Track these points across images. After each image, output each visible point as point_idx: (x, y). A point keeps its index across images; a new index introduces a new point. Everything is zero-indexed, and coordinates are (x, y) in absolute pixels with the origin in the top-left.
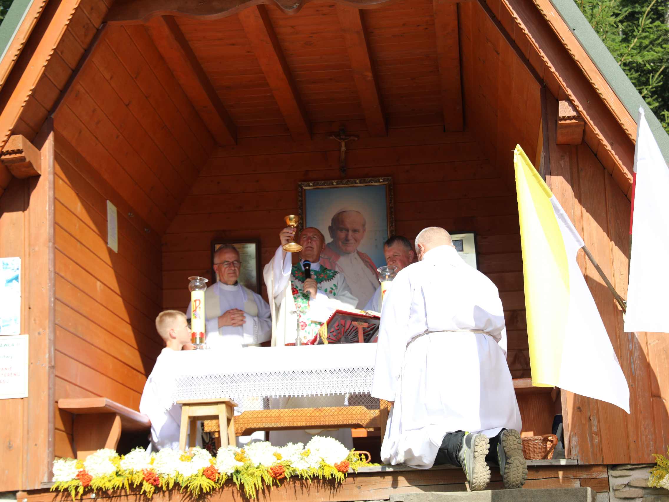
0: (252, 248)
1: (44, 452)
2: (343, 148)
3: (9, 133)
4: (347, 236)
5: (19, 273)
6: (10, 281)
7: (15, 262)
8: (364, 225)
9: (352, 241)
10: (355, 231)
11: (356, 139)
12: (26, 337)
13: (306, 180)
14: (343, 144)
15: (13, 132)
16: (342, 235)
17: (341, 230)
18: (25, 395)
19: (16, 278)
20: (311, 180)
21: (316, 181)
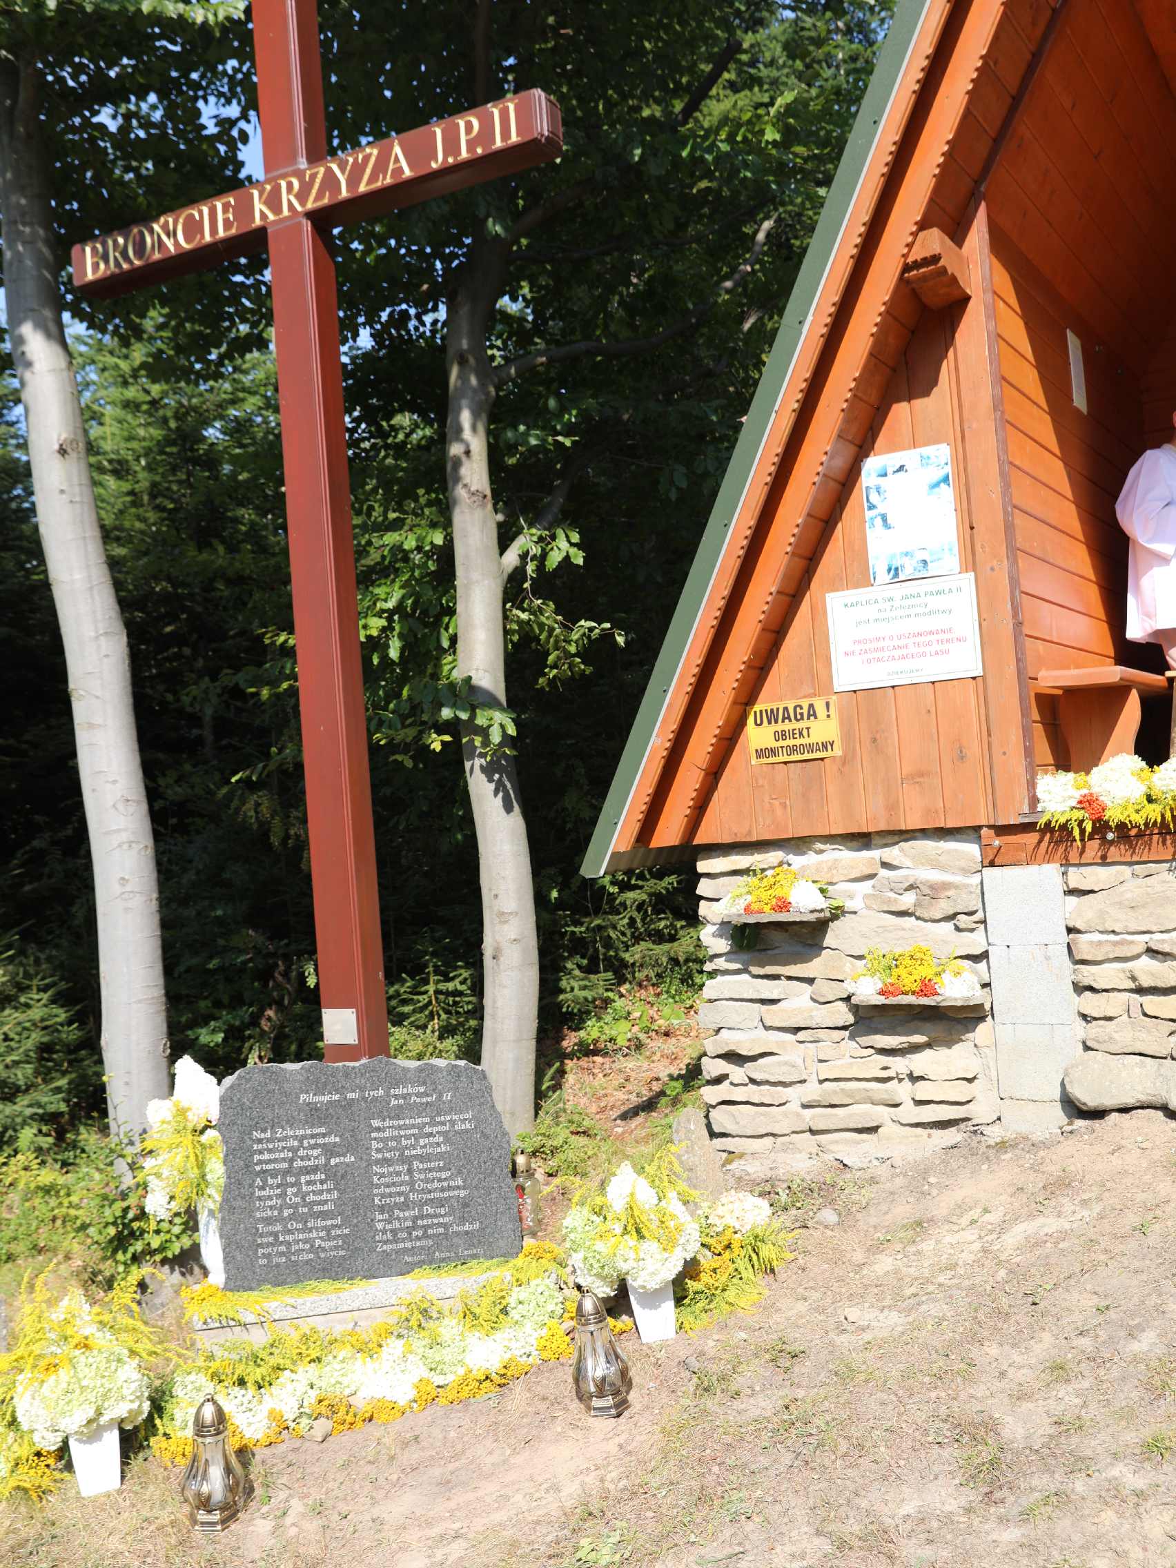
1: (1018, 765)
3: (914, 228)
5: (948, 469)
6: (937, 485)
7: (941, 453)
12: (971, 575)
15: (923, 225)
18: (979, 672)
19: (946, 479)
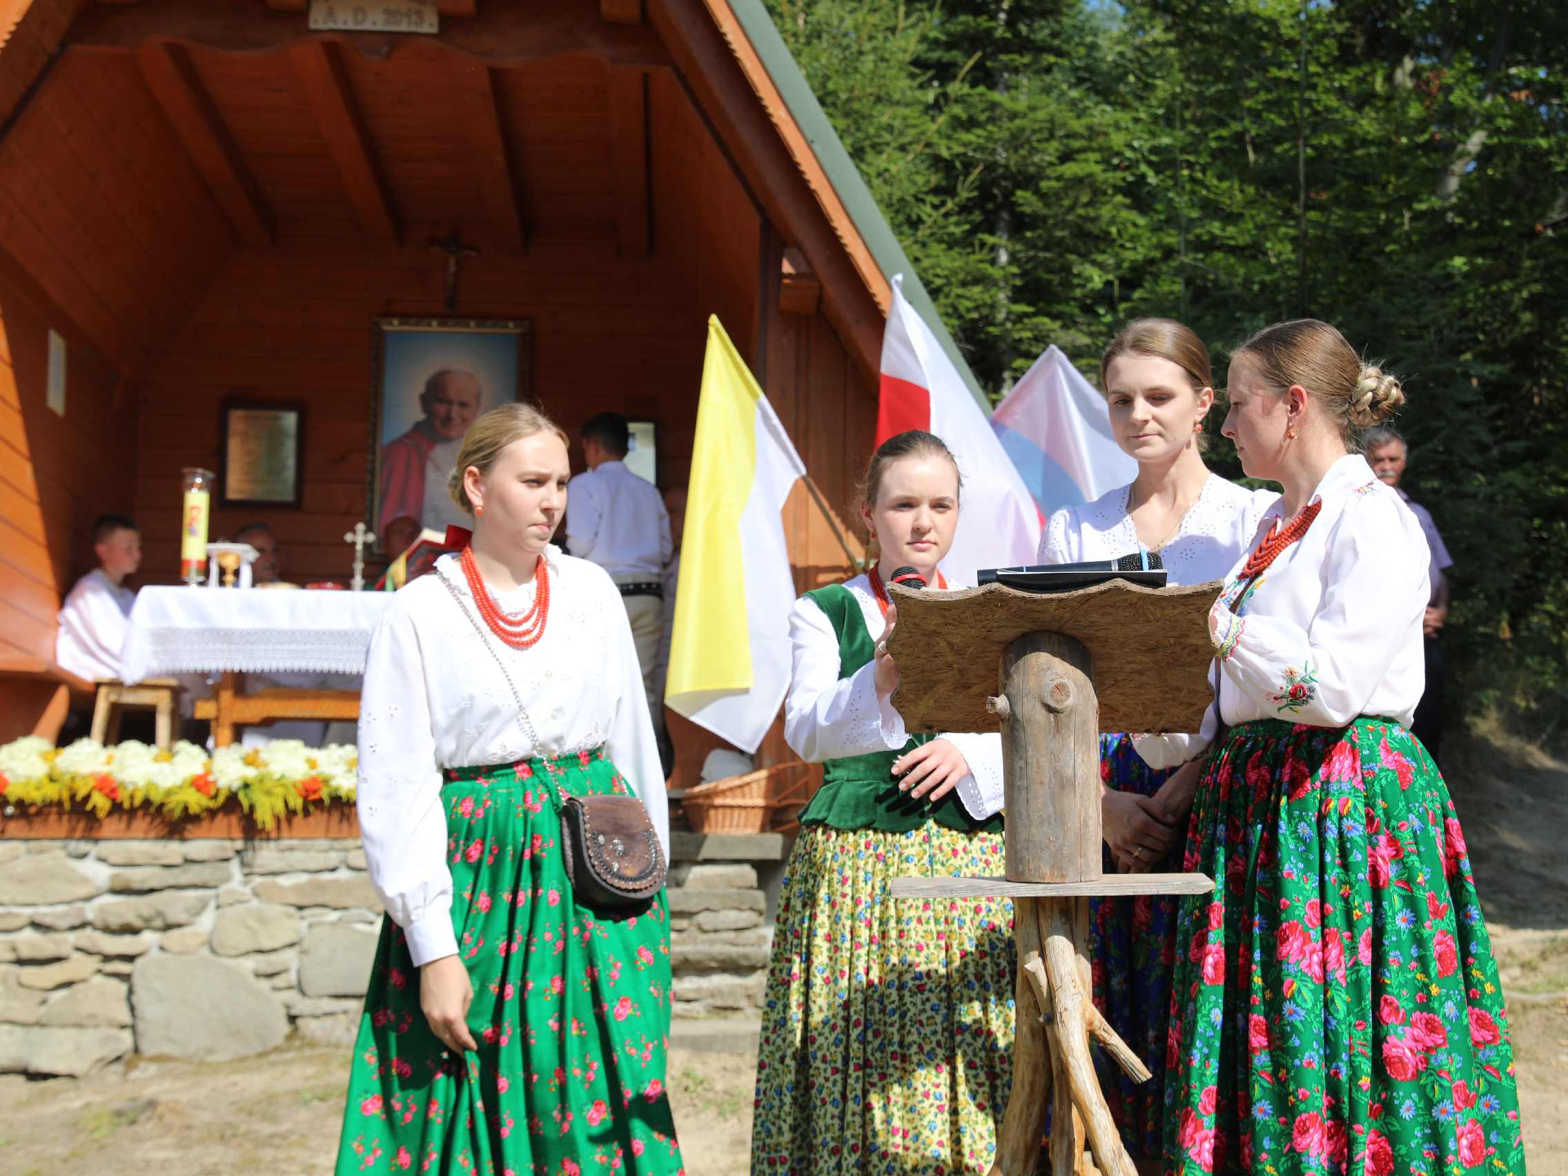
0: (290, 420)
2: (452, 268)
4: (449, 411)
8: (478, 397)
9: (457, 421)
10: (463, 405)
11: (473, 254)
13: (389, 315)
14: (452, 261)
16: (441, 409)
17: (441, 401)
20: (395, 315)
21: (405, 317)
